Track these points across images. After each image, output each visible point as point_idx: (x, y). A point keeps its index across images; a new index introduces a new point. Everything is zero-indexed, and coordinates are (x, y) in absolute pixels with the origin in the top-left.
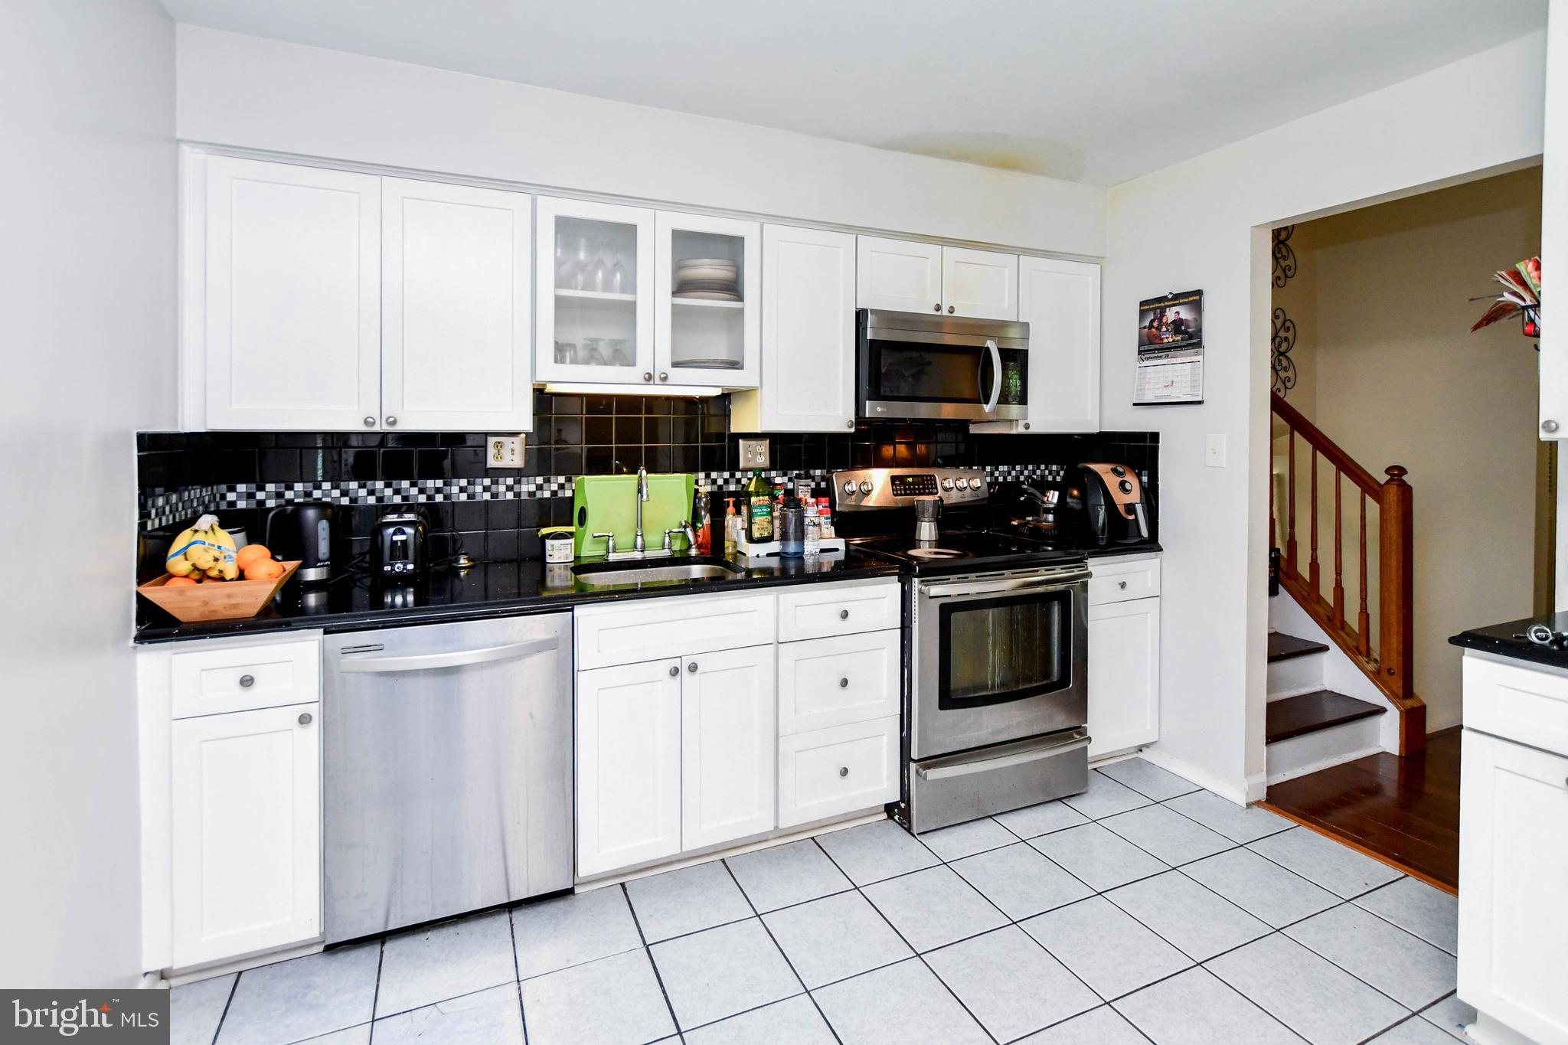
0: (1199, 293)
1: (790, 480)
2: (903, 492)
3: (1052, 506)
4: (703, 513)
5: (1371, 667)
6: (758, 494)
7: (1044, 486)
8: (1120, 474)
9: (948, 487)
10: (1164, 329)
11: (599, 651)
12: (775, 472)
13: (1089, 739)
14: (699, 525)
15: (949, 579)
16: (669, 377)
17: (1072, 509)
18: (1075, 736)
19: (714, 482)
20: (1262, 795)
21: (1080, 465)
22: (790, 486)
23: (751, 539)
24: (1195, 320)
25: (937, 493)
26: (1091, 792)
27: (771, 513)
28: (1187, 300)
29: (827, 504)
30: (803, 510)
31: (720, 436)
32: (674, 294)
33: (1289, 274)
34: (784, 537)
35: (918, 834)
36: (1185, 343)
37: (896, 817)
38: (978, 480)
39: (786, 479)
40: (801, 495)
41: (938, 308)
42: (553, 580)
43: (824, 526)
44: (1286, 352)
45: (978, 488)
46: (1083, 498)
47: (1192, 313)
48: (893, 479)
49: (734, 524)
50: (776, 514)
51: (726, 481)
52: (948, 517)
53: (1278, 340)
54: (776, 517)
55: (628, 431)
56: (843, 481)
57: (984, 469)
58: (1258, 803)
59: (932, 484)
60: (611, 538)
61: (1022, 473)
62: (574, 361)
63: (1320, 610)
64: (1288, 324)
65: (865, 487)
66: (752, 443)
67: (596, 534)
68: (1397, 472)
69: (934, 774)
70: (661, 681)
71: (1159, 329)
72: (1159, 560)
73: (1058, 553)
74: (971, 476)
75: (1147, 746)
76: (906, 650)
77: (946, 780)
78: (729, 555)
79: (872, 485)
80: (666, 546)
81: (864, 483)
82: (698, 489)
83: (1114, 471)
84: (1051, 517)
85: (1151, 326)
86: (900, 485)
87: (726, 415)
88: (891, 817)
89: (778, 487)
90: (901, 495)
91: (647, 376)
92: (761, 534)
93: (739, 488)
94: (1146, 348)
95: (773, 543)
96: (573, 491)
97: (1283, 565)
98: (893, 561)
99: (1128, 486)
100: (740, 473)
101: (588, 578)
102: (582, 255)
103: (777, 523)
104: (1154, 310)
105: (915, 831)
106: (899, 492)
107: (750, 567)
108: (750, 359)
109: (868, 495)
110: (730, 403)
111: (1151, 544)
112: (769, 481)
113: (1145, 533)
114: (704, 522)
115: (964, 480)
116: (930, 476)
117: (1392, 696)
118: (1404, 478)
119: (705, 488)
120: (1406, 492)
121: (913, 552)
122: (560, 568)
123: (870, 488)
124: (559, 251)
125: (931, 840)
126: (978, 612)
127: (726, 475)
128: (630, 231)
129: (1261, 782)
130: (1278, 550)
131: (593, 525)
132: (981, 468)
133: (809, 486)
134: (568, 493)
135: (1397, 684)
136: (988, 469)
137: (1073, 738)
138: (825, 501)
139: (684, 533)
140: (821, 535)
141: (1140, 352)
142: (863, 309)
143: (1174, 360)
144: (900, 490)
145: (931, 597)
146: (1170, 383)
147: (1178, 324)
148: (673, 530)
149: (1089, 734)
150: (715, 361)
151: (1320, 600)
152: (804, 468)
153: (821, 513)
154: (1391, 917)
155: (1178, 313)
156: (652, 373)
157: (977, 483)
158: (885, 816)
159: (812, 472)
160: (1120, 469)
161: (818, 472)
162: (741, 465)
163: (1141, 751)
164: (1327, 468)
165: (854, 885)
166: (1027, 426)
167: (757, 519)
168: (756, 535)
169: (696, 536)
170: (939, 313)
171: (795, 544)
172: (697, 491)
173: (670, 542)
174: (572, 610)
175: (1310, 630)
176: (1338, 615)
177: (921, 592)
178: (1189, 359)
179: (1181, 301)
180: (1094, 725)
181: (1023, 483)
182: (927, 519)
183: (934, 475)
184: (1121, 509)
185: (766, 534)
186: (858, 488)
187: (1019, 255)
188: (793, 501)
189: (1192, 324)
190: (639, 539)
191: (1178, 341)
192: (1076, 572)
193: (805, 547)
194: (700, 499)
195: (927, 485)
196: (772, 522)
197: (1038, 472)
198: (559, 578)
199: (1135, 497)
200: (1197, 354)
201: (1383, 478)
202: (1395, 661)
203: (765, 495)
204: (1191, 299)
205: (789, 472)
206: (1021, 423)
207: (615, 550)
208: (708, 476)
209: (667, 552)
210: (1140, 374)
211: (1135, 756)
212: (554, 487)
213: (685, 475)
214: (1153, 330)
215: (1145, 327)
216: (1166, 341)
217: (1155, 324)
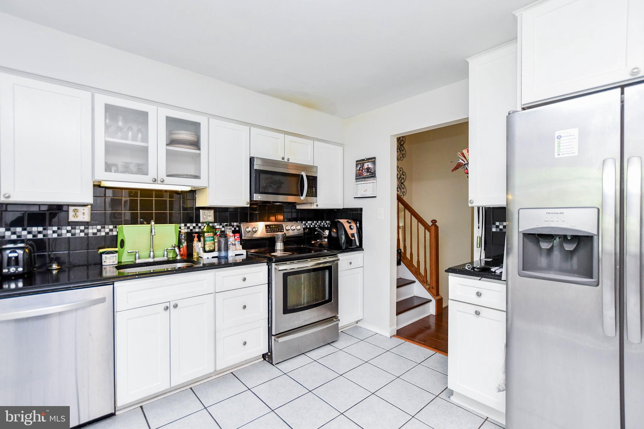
0: (375, 158)
1: (223, 227)
3: (327, 236)
4: (183, 241)
5: (428, 287)
6: (208, 232)
7: (324, 229)
8: (350, 223)
9: (288, 229)
10: (364, 171)
11: (128, 302)
12: (216, 224)
13: (339, 320)
14: (181, 246)
15: (287, 263)
16: (165, 180)
17: (333, 237)
18: (334, 319)
19: (189, 228)
20: (395, 333)
21: (336, 220)
22: (223, 229)
23: (205, 251)
24: (374, 167)
25: (284, 232)
26: (339, 340)
27: (214, 240)
29: (239, 236)
30: (228, 238)
31: (192, 208)
32: (167, 145)
33: (404, 156)
34: (219, 250)
35: (275, 364)
36: (370, 176)
37: (267, 359)
38: (299, 226)
39: (221, 227)
40: (227, 233)
41: (283, 158)
42: (106, 273)
43: (237, 245)
44: (404, 182)
45: (300, 229)
46: (337, 233)
47: (373, 165)
48: (266, 226)
49: (197, 246)
50: (216, 240)
51: (194, 228)
52: (287, 241)
53: (401, 178)
54: (216, 242)
55: (146, 205)
56: (246, 227)
57: (302, 223)
58: (394, 336)
59: (281, 228)
60: (137, 253)
61: (316, 224)
62: (116, 171)
63: (413, 269)
64: (404, 173)
65: (255, 229)
66: (206, 211)
67: (129, 251)
68: (434, 222)
69: (281, 340)
70: (160, 313)
71: (362, 171)
72: (362, 254)
73: (329, 252)
74: (297, 225)
75: (359, 321)
76: (270, 292)
77: (286, 341)
78: (195, 258)
79: (257, 228)
80: (165, 255)
82: (181, 231)
83: (348, 222)
84: (326, 240)
85: (359, 170)
86: (269, 228)
87: (194, 199)
88: (265, 359)
89: (218, 230)
90: (269, 232)
91: (154, 180)
92: (210, 249)
93: (200, 230)
94: (358, 177)
95: (214, 252)
96: (117, 232)
97: (402, 254)
98: (265, 257)
99: (352, 227)
100: (201, 224)
101: (125, 271)
102: (120, 124)
103: (216, 244)
105: (274, 363)
107: (204, 263)
108: (204, 174)
109: (256, 232)
110: (196, 195)
111: (360, 248)
112: (213, 227)
113: (358, 244)
114: (184, 245)
115: (294, 226)
116: (281, 225)
117: (433, 296)
118: (436, 224)
119: (184, 230)
120: (437, 228)
121: (273, 254)
122: (110, 267)
123: (257, 230)
124: (108, 121)
125: (280, 366)
126: (298, 275)
127: (194, 225)
128: (145, 115)
129: (395, 328)
130: (401, 250)
131: (128, 247)
132: (301, 222)
133: (231, 229)
134: (115, 233)
135: (434, 291)
136: (304, 222)
137: (334, 320)
138: (237, 235)
139: (174, 250)
140: (236, 249)
141: (356, 179)
142: (253, 157)
143: (367, 182)
144: (269, 230)
145: (279, 270)
146: (366, 190)
147: (368, 169)
148: (169, 249)
149: (339, 318)
150: (187, 175)
151: (413, 266)
152: (229, 222)
153: (236, 240)
154: (431, 366)
155: (368, 165)
156: (157, 179)
157: (299, 227)
158: (262, 359)
159: (232, 224)
160: (350, 221)
161: (235, 224)
162: (201, 221)
163: (357, 323)
164: (415, 221)
165: (248, 388)
166: (317, 206)
167: (207, 243)
168: (207, 249)
169: (180, 251)
170: (284, 160)
171: (224, 252)
172: (180, 232)
173: (167, 254)
174: (113, 284)
175: (410, 276)
176: (418, 270)
177: (275, 269)
178: (372, 182)
179: (369, 161)
180: (341, 315)
181: (316, 227)
182: (279, 242)
183: (283, 225)
184: (350, 236)
185: (212, 249)
186: (252, 230)
187: (314, 141)
188: (223, 235)
189: (372, 169)
190: (152, 253)
191: (368, 175)
192: (334, 259)
193: (229, 253)
194: (182, 235)
195: (279, 228)
196: (214, 244)
197: (322, 224)
198: (109, 271)
199: (354, 231)
200: (374, 180)
201: (430, 224)
202: (434, 284)
203: (211, 232)
204: (372, 160)
205: (223, 224)
206: (315, 204)
207: (139, 258)
208: (185, 225)
209: (165, 258)
210: (356, 187)
211: (355, 325)
212: (107, 230)
213: (174, 225)
214: (360, 171)
215: (358, 170)
216: (364, 175)
217: (361, 169)
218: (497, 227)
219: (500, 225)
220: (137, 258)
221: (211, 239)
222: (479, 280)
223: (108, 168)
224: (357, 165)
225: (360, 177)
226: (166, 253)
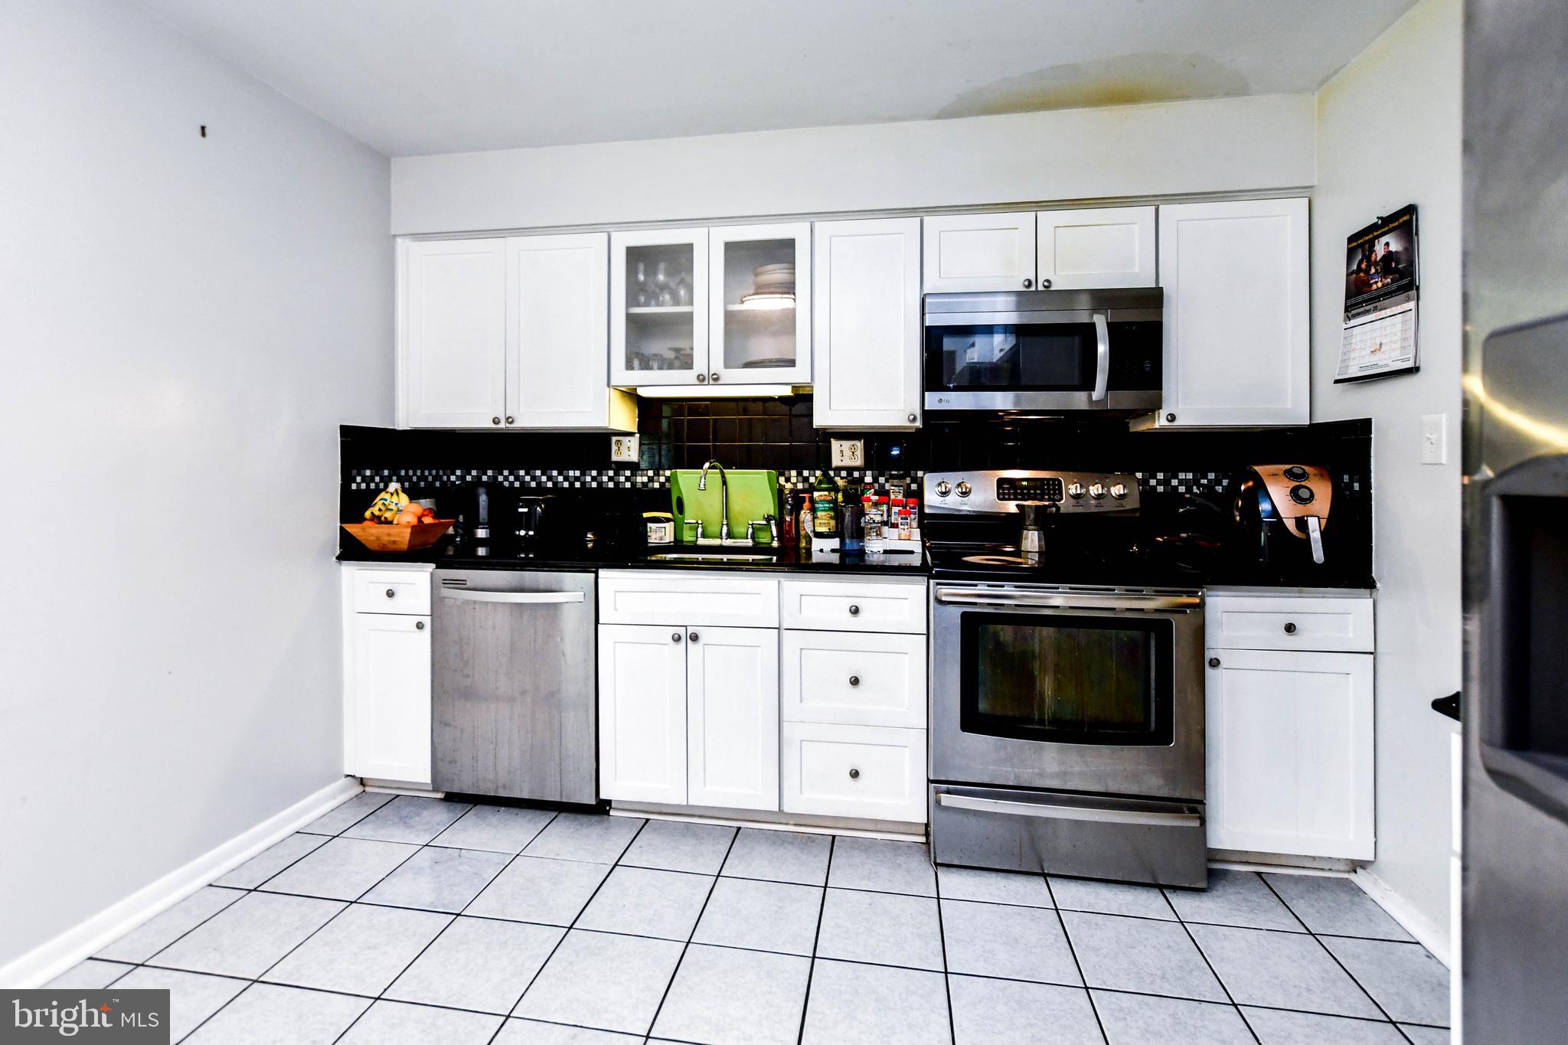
0: (1411, 209)
2: (1012, 497)
6: (820, 489)
8: (1299, 478)
9: (1074, 493)
10: (1373, 271)
12: (870, 472)
24: (1406, 249)
28: (1396, 224)
29: (915, 506)
35: (936, 864)
36: (1395, 286)
38: (1122, 486)
39: (882, 480)
41: (1028, 283)
45: (1124, 496)
47: (1405, 242)
48: (1001, 482)
56: (935, 481)
59: (1055, 489)
65: (961, 489)
66: (845, 442)
71: (1367, 271)
72: (1372, 600)
74: (1114, 482)
81: (961, 485)
83: (1284, 471)
85: (1359, 270)
86: (1009, 489)
87: (812, 415)
91: (700, 377)
92: (824, 529)
99: (1308, 495)
100: (833, 472)
104: (1361, 246)
106: (1006, 497)
111: (1359, 577)
115: (1100, 486)
116: (1054, 480)
123: (967, 491)
125: (948, 875)
138: (912, 503)
143: (1383, 314)
144: (1009, 494)
146: (1378, 347)
147: (1388, 260)
148: (756, 523)
155: (1387, 244)
156: (706, 374)
157: (1119, 489)
158: (924, 840)
160: (1297, 471)
161: (920, 474)
163: (1354, 871)
165: (826, 884)
166: (1172, 418)
178: (1399, 309)
179: (1391, 226)
182: (1032, 528)
183: (1058, 480)
184: (1289, 525)
187: (1157, 206)
189: (1403, 257)
191: (1388, 284)
195: (1045, 490)
196: (835, 518)
200: (1408, 300)
204: (1403, 220)
205: (886, 473)
206: (1163, 414)
207: (704, 536)
208: (799, 474)
209: (749, 543)
210: (1346, 338)
211: (1346, 876)
212: (662, 479)
213: (766, 471)
214: (1362, 274)
215: (1353, 273)
216: (1374, 287)
217: (1363, 266)
220: (699, 536)
221: (828, 505)
224: (1351, 254)
225: (1360, 298)
226: (750, 531)
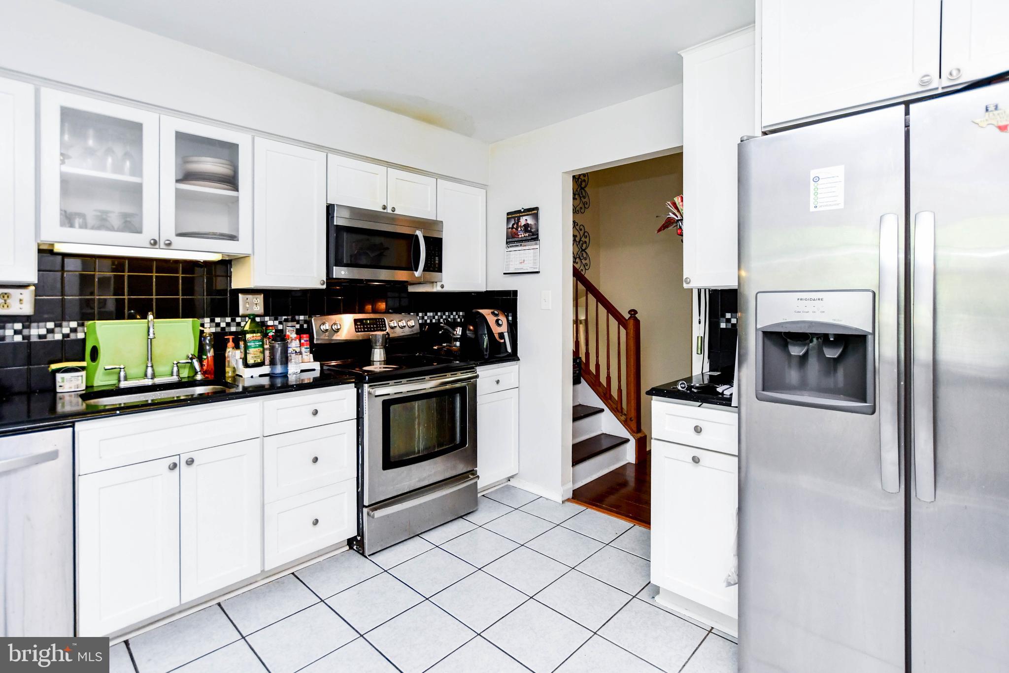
0: (537, 209)
1: (280, 323)
3: (459, 336)
4: (208, 348)
5: (623, 418)
6: (253, 332)
7: (454, 325)
8: (496, 315)
9: (393, 326)
10: (519, 229)
11: (99, 458)
12: (268, 318)
13: (478, 477)
14: (205, 357)
15: (389, 384)
16: (172, 241)
17: (470, 338)
18: (470, 476)
19: (218, 325)
20: (570, 495)
21: (474, 311)
22: (280, 327)
23: (246, 365)
24: (535, 224)
25: (386, 330)
26: (479, 509)
27: (262, 346)
28: (531, 213)
29: (308, 339)
30: (288, 342)
31: (223, 291)
32: (178, 181)
33: (586, 206)
34: (273, 363)
35: (369, 556)
36: (530, 238)
37: (355, 547)
38: (413, 321)
39: (276, 323)
40: (288, 333)
41: (385, 208)
42: (63, 406)
43: (304, 354)
44: (585, 249)
45: (413, 326)
46: (475, 331)
47: (534, 220)
48: (356, 321)
49: (234, 356)
50: (267, 346)
51: (228, 325)
52: (392, 346)
53: (581, 242)
54: (267, 349)
55: (140, 285)
56: (319, 322)
57: (418, 315)
58: (568, 500)
59: (382, 324)
60: (122, 370)
61: (442, 317)
63: (600, 390)
64: (586, 234)
65: (336, 326)
66: (250, 297)
67: (106, 368)
68: (633, 312)
69: (379, 513)
70: (161, 475)
71: (517, 229)
72: (517, 366)
73: (462, 364)
74: (408, 319)
75: (512, 477)
76: (360, 433)
77: (388, 516)
78: (229, 377)
79: (340, 325)
80: (175, 373)
81: (335, 324)
82: (203, 330)
83: (493, 313)
84: (458, 344)
85: (513, 228)
86: (360, 325)
87: (228, 276)
88: (351, 547)
89: (271, 328)
90: (361, 331)
91: (152, 242)
92: (255, 361)
93: (239, 329)
94: (510, 240)
95: (264, 367)
96: (85, 333)
97: (583, 366)
98: (352, 374)
99: (500, 322)
100: (240, 318)
101: (98, 402)
102: (91, 143)
103: (267, 353)
104: (514, 218)
105: (367, 554)
106: (360, 330)
107: (245, 386)
108: (244, 232)
109: (338, 332)
110: (230, 266)
111: (513, 357)
112: (263, 324)
113: (509, 350)
114: (209, 355)
115: (404, 321)
116: (381, 319)
117: (632, 432)
118: (636, 315)
119: (209, 329)
120: (637, 323)
121: (366, 368)
122: (71, 396)
123: (339, 327)
124: (65, 136)
125: (377, 558)
126: (408, 404)
127: (228, 320)
128: (136, 128)
129: (570, 488)
130: (580, 358)
131: (105, 360)
132: (415, 314)
133: (295, 327)
134: (81, 335)
135: (634, 425)
136: (420, 314)
137: (469, 477)
138: (305, 337)
139: (191, 363)
140: (302, 360)
141: (507, 243)
142: (331, 204)
143: (525, 248)
144: (361, 328)
145: (376, 396)
146: (522, 261)
147: (526, 226)
148: (181, 362)
149: (478, 474)
150: (214, 234)
151: (600, 384)
152: (291, 315)
153: (301, 345)
154: (626, 548)
155: (526, 220)
156: (158, 240)
157: (412, 323)
158: (348, 548)
159: (297, 317)
160: (496, 312)
161: (302, 318)
162: (241, 312)
163: (509, 480)
164: (602, 311)
165: (319, 598)
166: (442, 287)
167: (251, 350)
168: (251, 361)
169: (201, 365)
170: (385, 211)
171: (281, 367)
172: (202, 332)
173: (178, 371)
174: (74, 426)
175: (596, 402)
176: (608, 392)
177: (369, 393)
178: (532, 247)
179: (528, 213)
180: (481, 468)
181: (442, 323)
182: (378, 347)
183: (384, 321)
184: (497, 336)
185: (259, 361)
186: (330, 327)
187: (437, 179)
188: (279, 336)
189: (533, 227)
190: (150, 370)
191: (526, 236)
192: (470, 375)
193: (289, 368)
194: (205, 338)
195: (379, 325)
196: (263, 352)
197: (452, 317)
198: (69, 403)
199: (504, 329)
200: (536, 244)
201: (627, 316)
202: (633, 414)
203: (258, 333)
204: (533, 212)
205: (279, 318)
206: (439, 284)
207: (126, 379)
208: (212, 321)
209: (175, 379)
210: (507, 255)
211: (507, 484)
212: (66, 330)
213: (191, 319)
214: (514, 230)
215: (509, 228)
216: (520, 236)
217: (515, 226)
218: (728, 321)
219: (732, 317)
220: (122, 379)
221: (258, 343)
222: (699, 406)
223: (68, 219)
224: (508, 220)
225: (514, 240)
226: (175, 369)
